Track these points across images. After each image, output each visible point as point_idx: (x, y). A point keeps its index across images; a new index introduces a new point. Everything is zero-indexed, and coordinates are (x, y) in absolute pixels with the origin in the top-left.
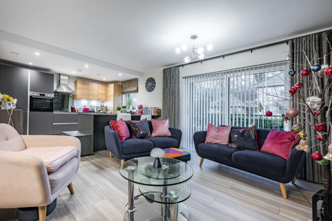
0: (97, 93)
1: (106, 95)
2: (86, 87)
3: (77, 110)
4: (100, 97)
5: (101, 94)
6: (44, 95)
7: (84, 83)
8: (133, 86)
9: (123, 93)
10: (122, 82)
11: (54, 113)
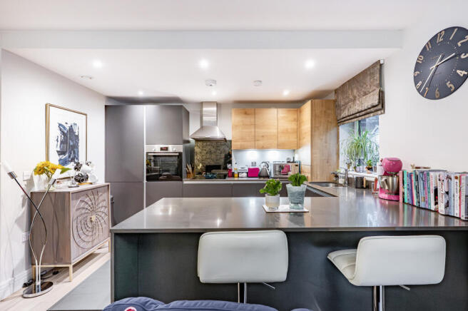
0: (275, 131)
1: (298, 132)
2: (249, 120)
3: (236, 172)
4: (283, 139)
5: (286, 132)
6: (167, 149)
7: (246, 113)
8: (365, 94)
9: (340, 122)
10: (336, 91)
11: (185, 182)
